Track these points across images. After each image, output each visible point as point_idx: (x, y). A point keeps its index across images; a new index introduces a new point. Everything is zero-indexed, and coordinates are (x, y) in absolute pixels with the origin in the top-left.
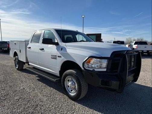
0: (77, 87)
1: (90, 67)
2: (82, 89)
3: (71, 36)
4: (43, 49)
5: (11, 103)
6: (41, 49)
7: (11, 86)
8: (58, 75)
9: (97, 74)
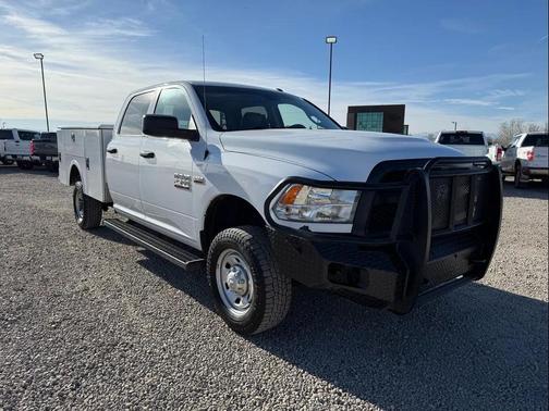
0: (252, 289)
1: (297, 218)
2: (268, 295)
3: (261, 110)
4: (151, 155)
5: (31, 333)
6: (145, 157)
7: (45, 281)
8: (199, 246)
9: (313, 243)
